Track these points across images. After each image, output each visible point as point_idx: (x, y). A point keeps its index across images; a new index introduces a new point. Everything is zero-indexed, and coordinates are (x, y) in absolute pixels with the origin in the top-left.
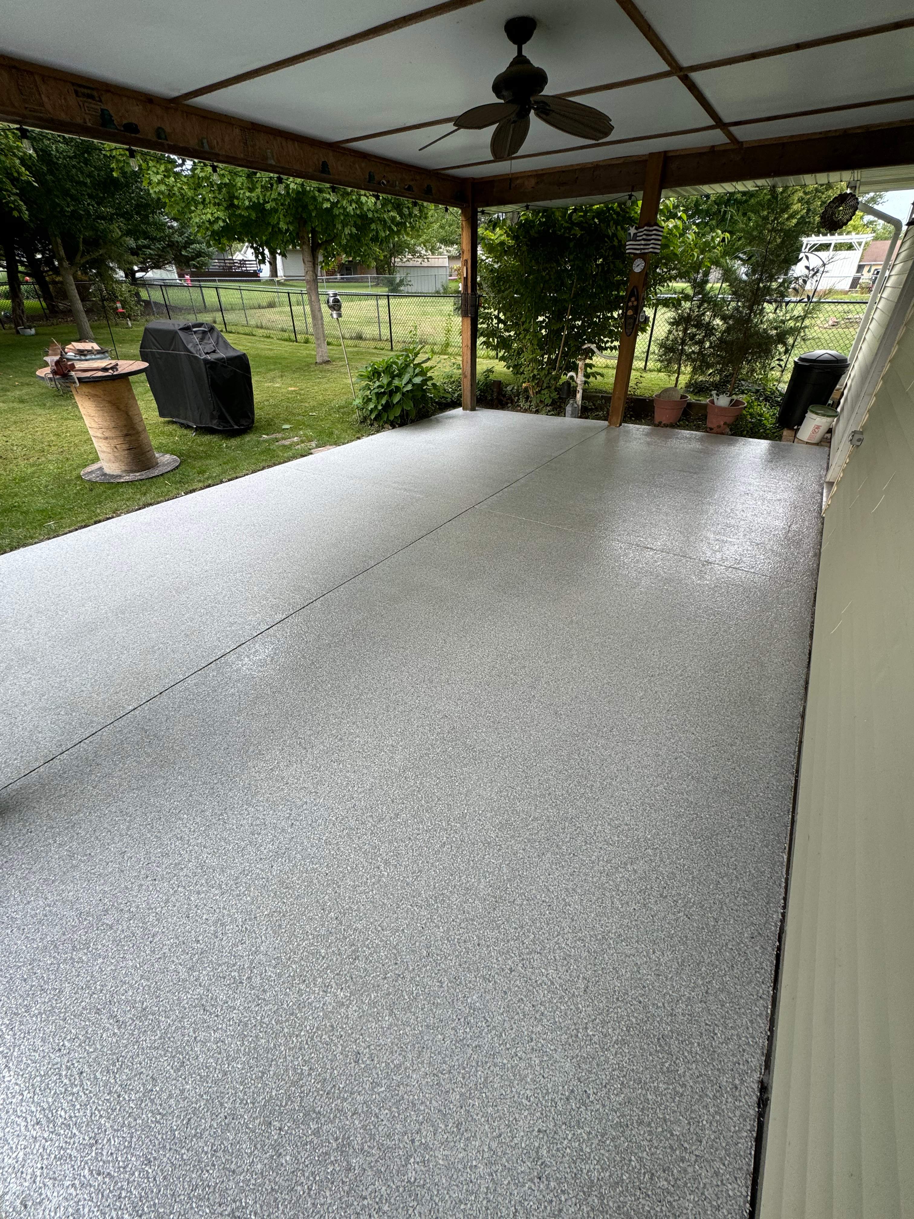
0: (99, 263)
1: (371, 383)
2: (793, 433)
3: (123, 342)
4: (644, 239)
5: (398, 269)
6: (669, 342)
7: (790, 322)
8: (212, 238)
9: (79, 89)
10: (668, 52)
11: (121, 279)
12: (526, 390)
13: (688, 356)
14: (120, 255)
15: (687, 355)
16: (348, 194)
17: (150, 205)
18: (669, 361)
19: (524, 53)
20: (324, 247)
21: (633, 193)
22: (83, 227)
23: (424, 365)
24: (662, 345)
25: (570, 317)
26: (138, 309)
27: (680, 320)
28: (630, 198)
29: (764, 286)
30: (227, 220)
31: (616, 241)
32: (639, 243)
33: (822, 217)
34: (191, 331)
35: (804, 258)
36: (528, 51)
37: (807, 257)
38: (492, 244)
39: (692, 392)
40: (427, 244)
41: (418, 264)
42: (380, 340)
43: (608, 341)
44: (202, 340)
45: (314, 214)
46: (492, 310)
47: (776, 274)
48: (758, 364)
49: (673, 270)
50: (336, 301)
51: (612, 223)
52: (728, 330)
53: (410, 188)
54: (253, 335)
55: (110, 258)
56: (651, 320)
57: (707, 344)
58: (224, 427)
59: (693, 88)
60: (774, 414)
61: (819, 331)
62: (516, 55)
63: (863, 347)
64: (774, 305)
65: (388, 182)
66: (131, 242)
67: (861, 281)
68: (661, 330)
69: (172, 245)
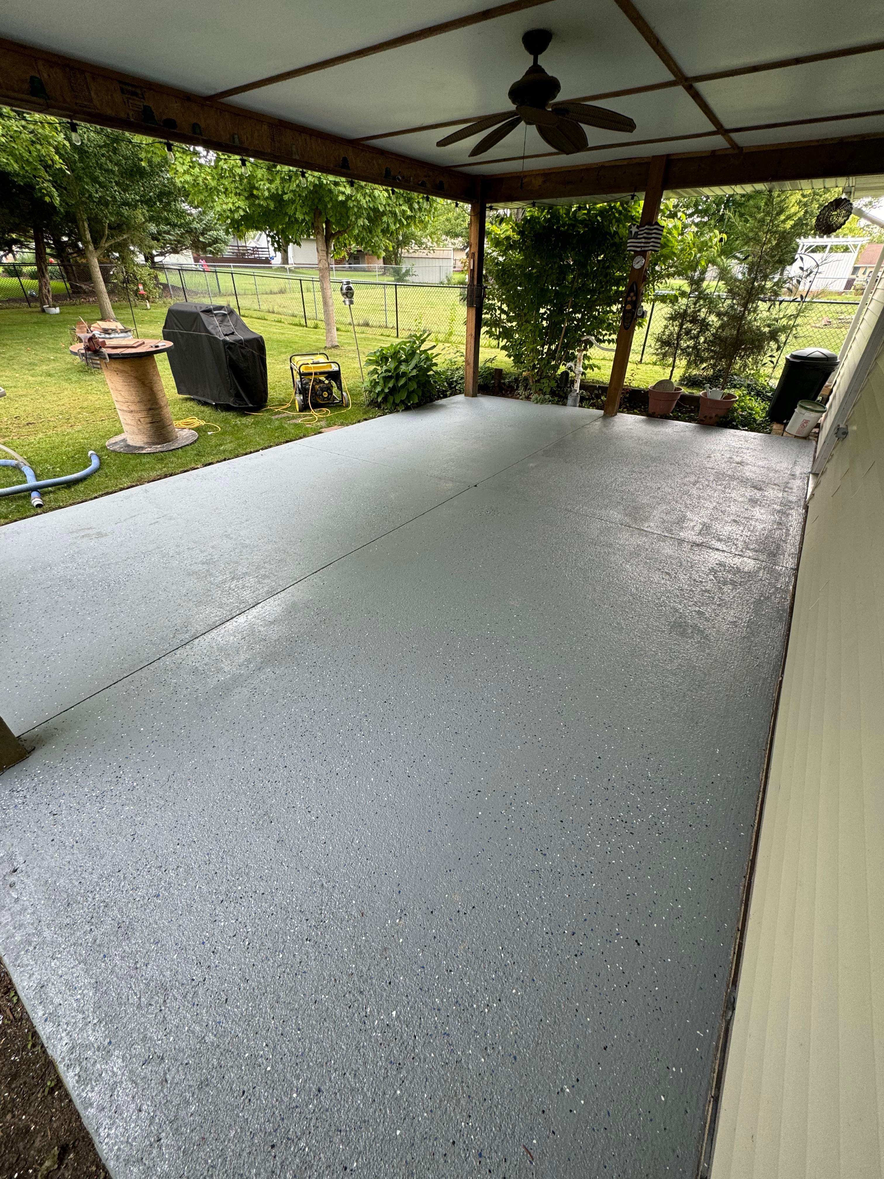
0: (121, 247)
1: (379, 368)
2: (782, 427)
3: (142, 322)
4: (644, 238)
5: (404, 259)
6: (664, 337)
7: (783, 320)
8: (231, 226)
9: (124, 87)
10: (675, 64)
11: (142, 263)
12: (526, 379)
13: (684, 350)
14: (142, 240)
15: (682, 350)
16: (362, 187)
17: (173, 193)
18: (665, 355)
19: (539, 63)
20: (336, 237)
21: (636, 194)
22: (109, 213)
23: (429, 352)
24: (658, 340)
25: (571, 310)
26: (157, 292)
27: (676, 315)
28: (632, 198)
29: (759, 285)
30: (248, 210)
31: (617, 238)
32: (640, 241)
33: (818, 220)
34: (212, 313)
35: (799, 259)
36: (543, 61)
37: (802, 259)
38: (498, 238)
39: (686, 385)
40: (433, 236)
41: (424, 255)
42: (386, 327)
43: (606, 334)
44: (222, 322)
45: (329, 206)
46: (496, 301)
47: (771, 273)
48: (750, 359)
49: (671, 267)
50: (349, 289)
51: (614, 221)
52: (722, 327)
53: (423, 184)
54: (265, 319)
55: (132, 242)
56: (648, 314)
57: (702, 339)
58: (240, 405)
59: (696, 96)
60: (764, 408)
61: (811, 329)
62: (532, 64)
63: (854, 346)
64: (768, 304)
65: (403, 177)
66: (152, 228)
67: (855, 283)
68: (658, 325)
69: (190, 231)
